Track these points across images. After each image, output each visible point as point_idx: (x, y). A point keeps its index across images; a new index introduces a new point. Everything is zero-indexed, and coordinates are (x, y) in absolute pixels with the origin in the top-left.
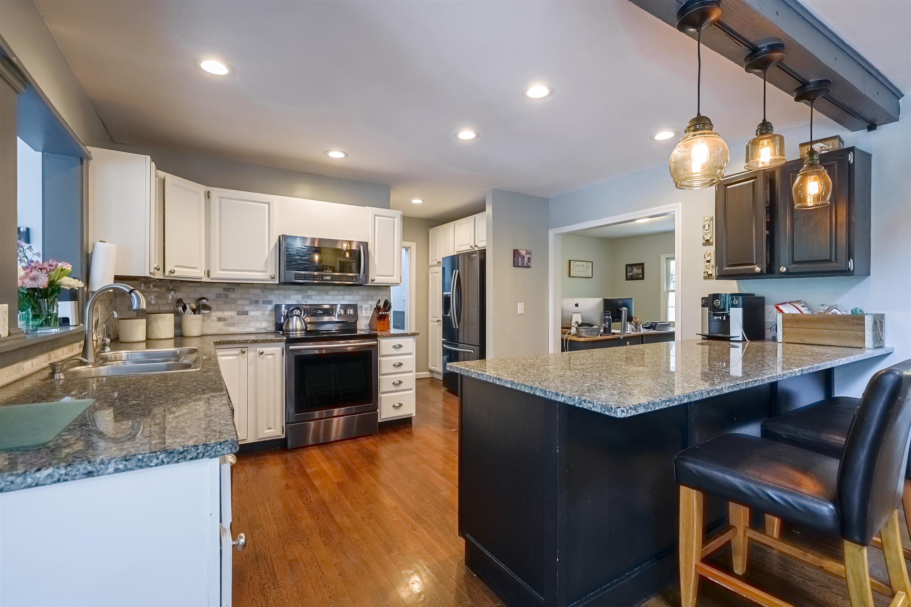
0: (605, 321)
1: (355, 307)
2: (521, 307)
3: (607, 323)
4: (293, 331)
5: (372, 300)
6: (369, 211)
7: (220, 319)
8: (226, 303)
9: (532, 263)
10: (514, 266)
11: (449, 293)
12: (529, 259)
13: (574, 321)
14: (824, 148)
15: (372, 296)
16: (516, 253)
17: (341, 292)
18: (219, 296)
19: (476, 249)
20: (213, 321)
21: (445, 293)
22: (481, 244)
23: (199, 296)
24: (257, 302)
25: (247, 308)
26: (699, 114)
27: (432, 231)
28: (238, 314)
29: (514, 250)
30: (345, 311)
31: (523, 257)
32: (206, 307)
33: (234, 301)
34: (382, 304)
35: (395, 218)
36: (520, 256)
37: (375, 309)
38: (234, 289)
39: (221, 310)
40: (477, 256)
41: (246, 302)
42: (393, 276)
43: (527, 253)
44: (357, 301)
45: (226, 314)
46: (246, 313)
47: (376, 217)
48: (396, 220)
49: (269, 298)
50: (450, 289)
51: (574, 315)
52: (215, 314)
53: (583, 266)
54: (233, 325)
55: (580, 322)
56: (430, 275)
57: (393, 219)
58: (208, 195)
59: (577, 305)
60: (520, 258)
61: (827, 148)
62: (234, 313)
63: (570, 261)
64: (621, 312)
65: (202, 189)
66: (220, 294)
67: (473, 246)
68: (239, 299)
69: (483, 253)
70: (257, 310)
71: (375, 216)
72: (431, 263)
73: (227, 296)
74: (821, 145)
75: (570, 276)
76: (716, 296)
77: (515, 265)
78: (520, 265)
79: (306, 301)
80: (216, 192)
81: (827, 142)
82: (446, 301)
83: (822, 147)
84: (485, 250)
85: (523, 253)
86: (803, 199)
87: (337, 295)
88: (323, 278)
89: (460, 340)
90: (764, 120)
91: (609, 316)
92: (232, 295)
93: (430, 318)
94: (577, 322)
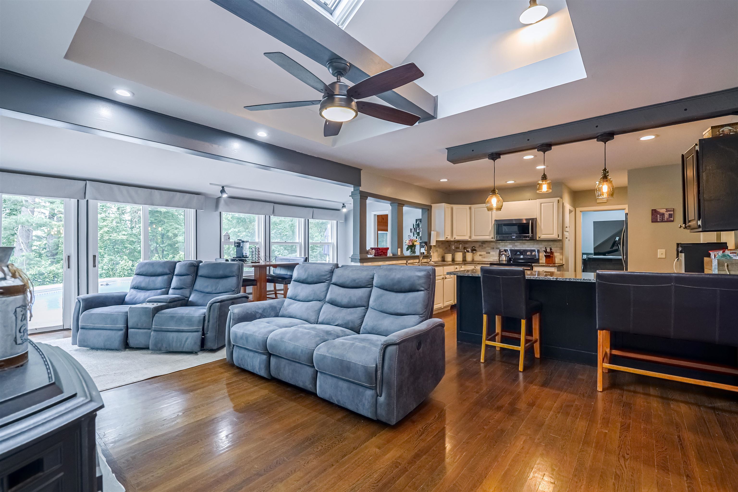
4: (501, 261)
7: (480, 255)
8: (482, 249)
14: (732, 131)
18: (480, 246)
20: (478, 256)
23: (473, 246)
24: (493, 248)
25: (489, 251)
28: (486, 253)
32: (475, 250)
33: (485, 248)
36: (659, 214)
38: (485, 243)
39: (481, 252)
41: (489, 248)
45: (482, 253)
46: (489, 253)
47: (542, 204)
48: (555, 203)
52: (479, 253)
54: (484, 258)
57: (553, 203)
58: (470, 208)
60: (658, 216)
61: (735, 130)
62: (485, 253)
65: (467, 206)
66: (480, 245)
68: (487, 247)
70: (494, 252)
71: (540, 203)
73: (482, 246)
74: (730, 128)
78: (659, 220)
80: (473, 206)
83: (731, 130)
88: (512, 237)
92: (484, 246)
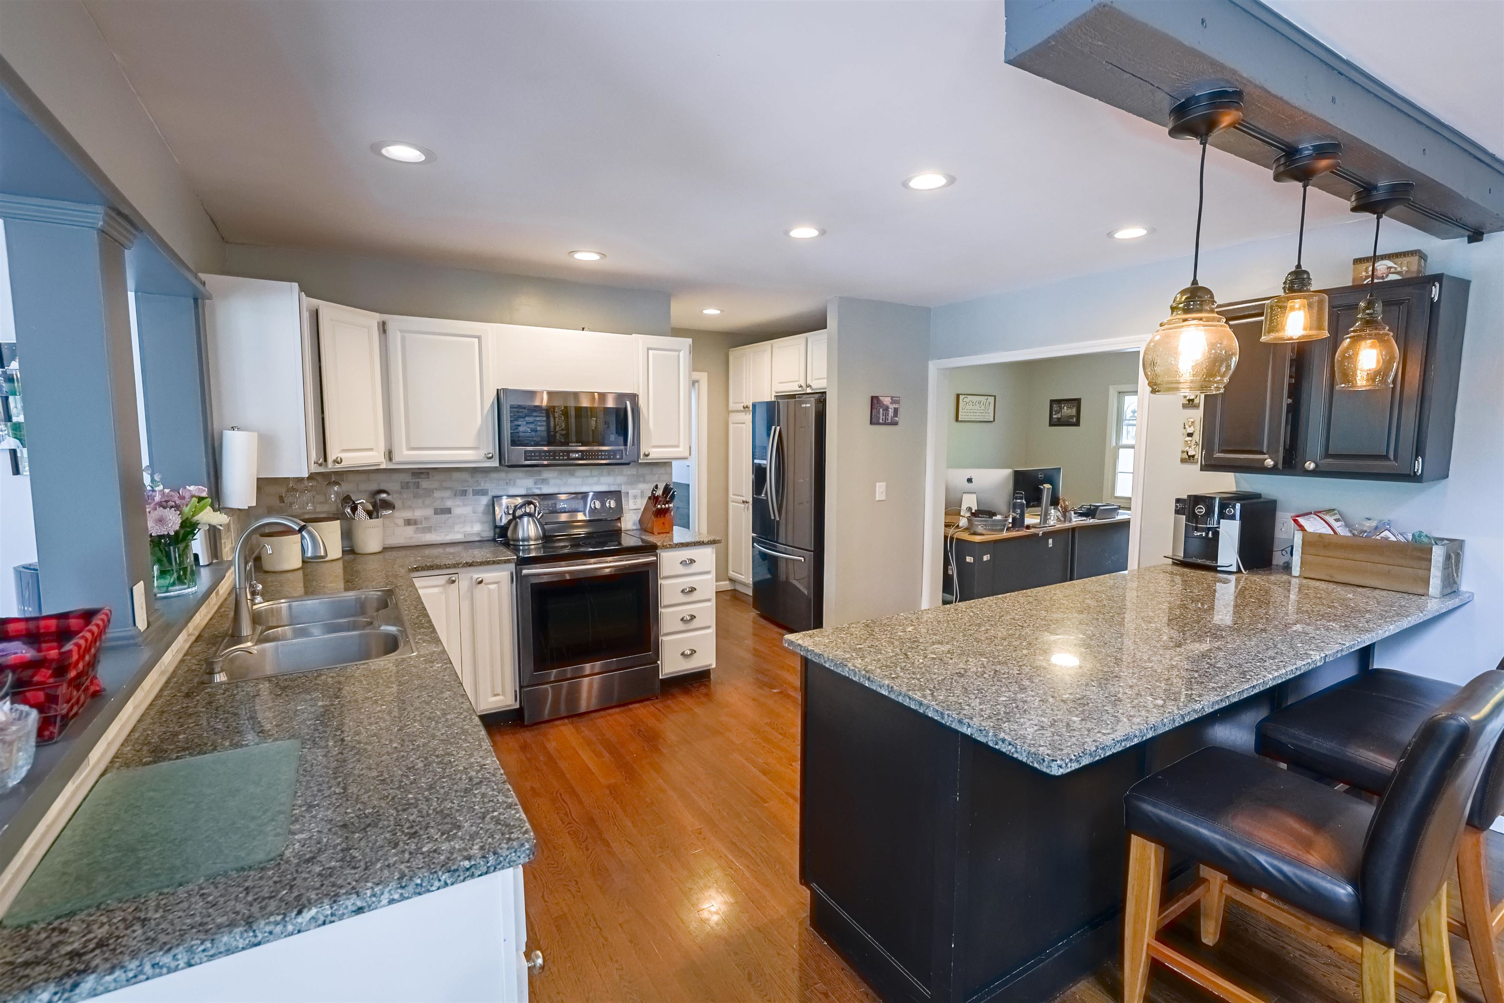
0: (1015, 507)
1: (616, 495)
2: (880, 494)
3: (1019, 511)
4: (523, 540)
5: (644, 482)
6: (639, 342)
7: (408, 522)
8: (416, 496)
9: (900, 419)
10: (871, 423)
11: (764, 462)
12: (896, 411)
13: (964, 507)
15: (643, 476)
16: (875, 401)
17: (595, 472)
18: (405, 486)
19: (809, 391)
20: (398, 526)
21: (756, 461)
22: (818, 384)
23: (374, 487)
24: (464, 493)
25: (449, 503)
26: (1195, 282)
27: (735, 354)
28: (436, 513)
29: (872, 398)
30: (603, 504)
31: (886, 409)
32: (388, 505)
33: (429, 492)
34: (659, 492)
35: (679, 351)
36: (881, 407)
37: (650, 498)
38: (427, 474)
39: (410, 508)
40: (810, 405)
41: (447, 494)
42: (677, 446)
43: (893, 402)
44: (620, 485)
45: (418, 514)
46: (448, 511)
47: (650, 352)
48: (681, 354)
49: (482, 484)
50: (766, 456)
51: (965, 496)
52: (401, 515)
53: (980, 402)
54: (429, 530)
55: (975, 508)
56: (731, 426)
57: (677, 353)
58: (383, 328)
59: (970, 480)
60: (881, 410)
61: (1399, 269)
62: (429, 512)
63: (958, 396)
64: (1040, 491)
65: (373, 319)
66: (408, 483)
67: (804, 386)
68: (436, 489)
69: (821, 399)
70: (465, 505)
71: (648, 349)
72: (732, 406)
73: (417, 485)
75: (957, 419)
77: (874, 421)
78: (881, 421)
79: (540, 489)
80: (396, 322)
81: (1399, 260)
82: (759, 474)
83: (1390, 268)
84: (825, 393)
85: (886, 401)
86: (1348, 377)
87: (587, 477)
88: (568, 456)
89: (782, 539)
90: (1299, 266)
91: (1021, 498)
92: (425, 484)
93: (731, 496)
94: (970, 509)
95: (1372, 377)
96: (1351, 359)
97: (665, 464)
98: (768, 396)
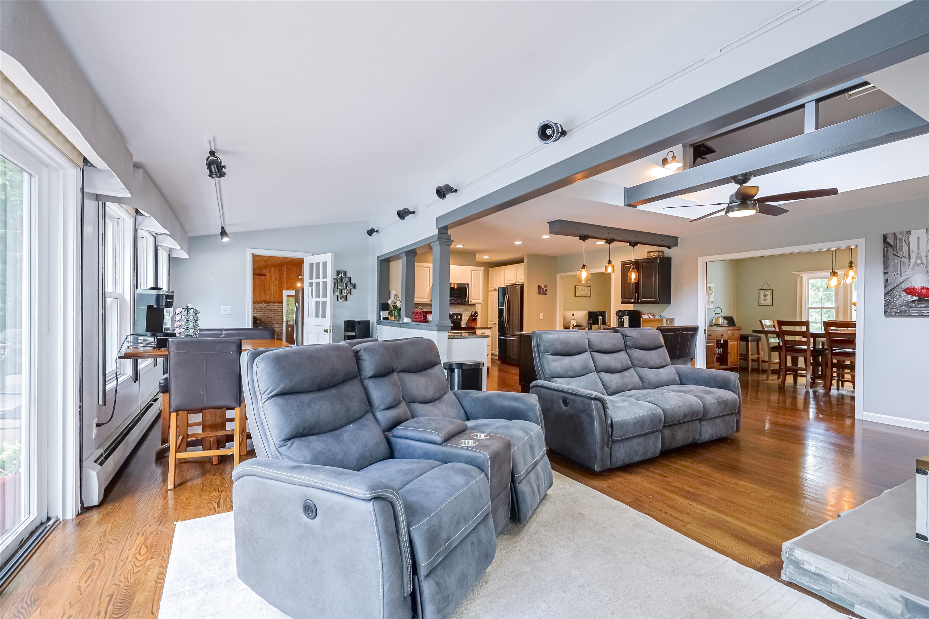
0: (589, 324)
1: (461, 315)
2: (541, 316)
3: (590, 325)
5: (468, 311)
6: (470, 268)
9: (548, 292)
10: (538, 294)
11: (503, 308)
12: (546, 290)
13: (571, 324)
15: (469, 309)
16: (539, 287)
17: (454, 307)
19: (518, 283)
21: (500, 308)
22: (521, 281)
26: (584, 263)
27: (491, 270)
29: (538, 286)
30: (457, 317)
31: (543, 289)
34: (473, 313)
37: (470, 316)
40: (518, 288)
42: (479, 300)
43: (545, 287)
44: (461, 312)
50: (504, 305)
51: (572, 320)
53: (584, 289)
55: (575, 324)
56: (489, 296)
59: (573, 315)
63: (575, 286)
64: (598, 320)
67: (516, 282)
69: (522, 286)
72: (490, 289)
75: (575, 296)
76: (620, 311)
77: (539, 293)
82: (501, 312)
84: (523, 284)
85: (543, 287)
86: (631, 279)
87: (452, 309)
89: (508, 333)
91: (591, 321)
93: (489, 322)
94: (573, 325)
95: (635, 279)
96: (630, 275)
97: (474, 305)
98: (504, 285)
